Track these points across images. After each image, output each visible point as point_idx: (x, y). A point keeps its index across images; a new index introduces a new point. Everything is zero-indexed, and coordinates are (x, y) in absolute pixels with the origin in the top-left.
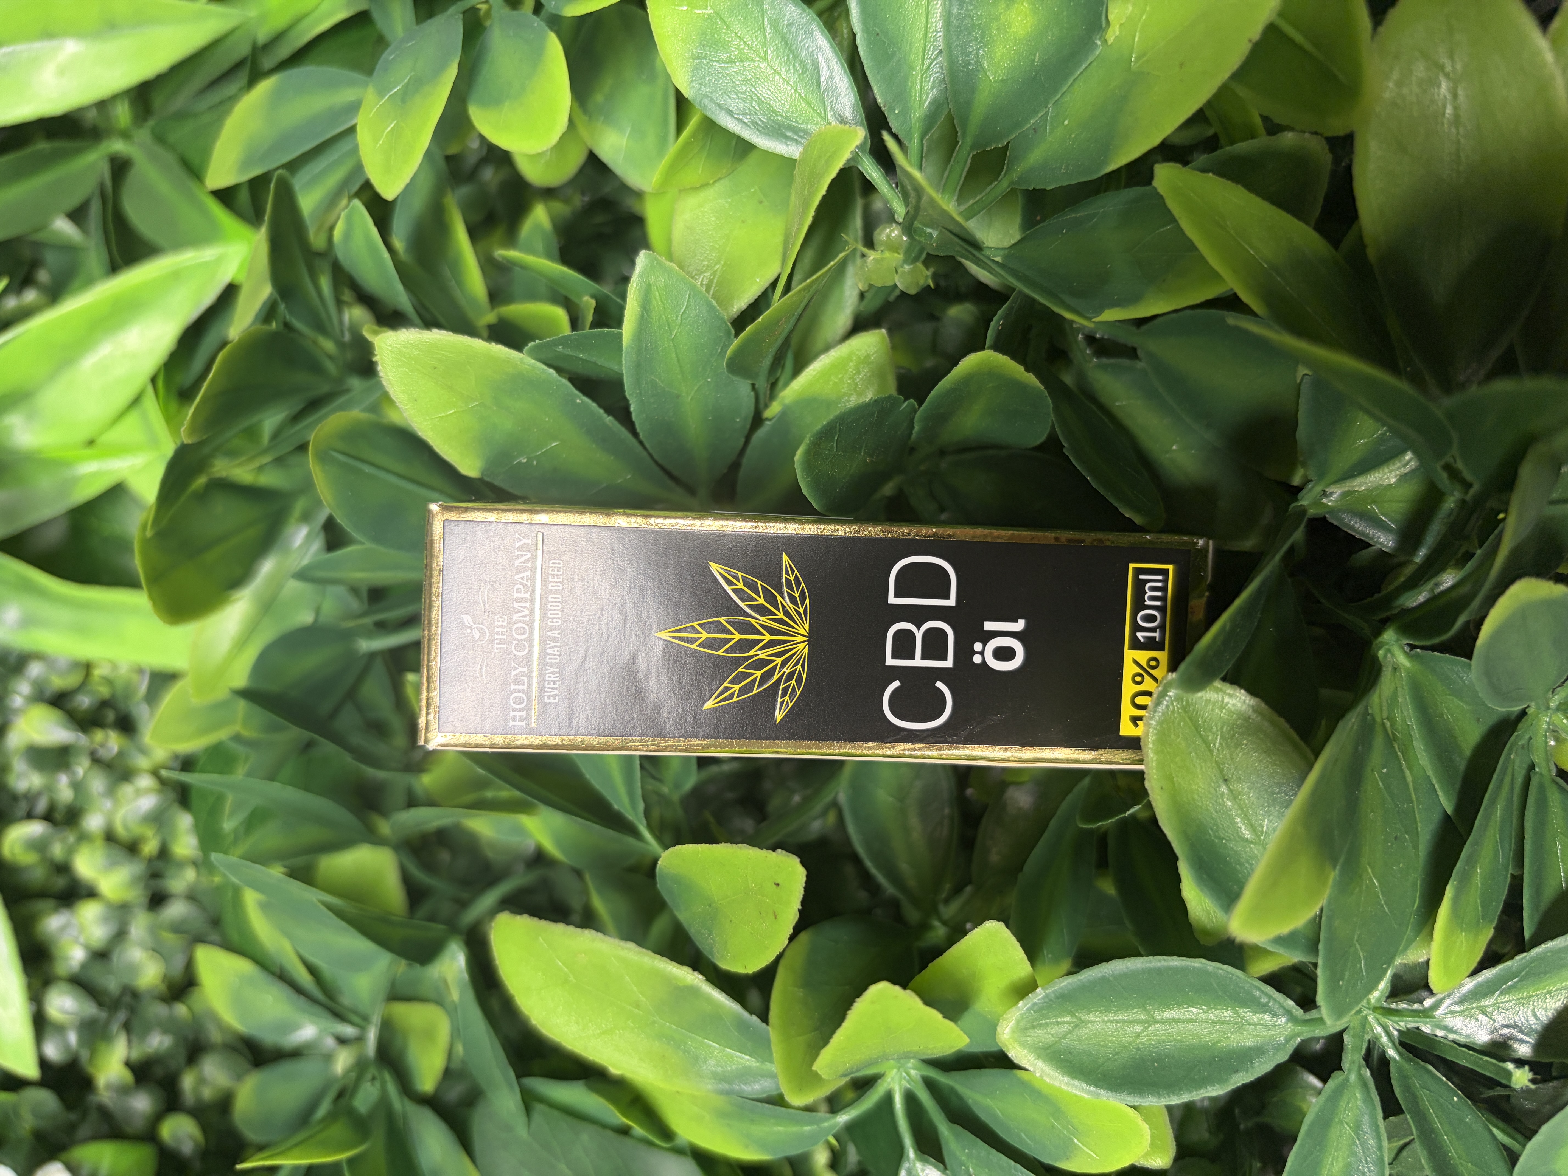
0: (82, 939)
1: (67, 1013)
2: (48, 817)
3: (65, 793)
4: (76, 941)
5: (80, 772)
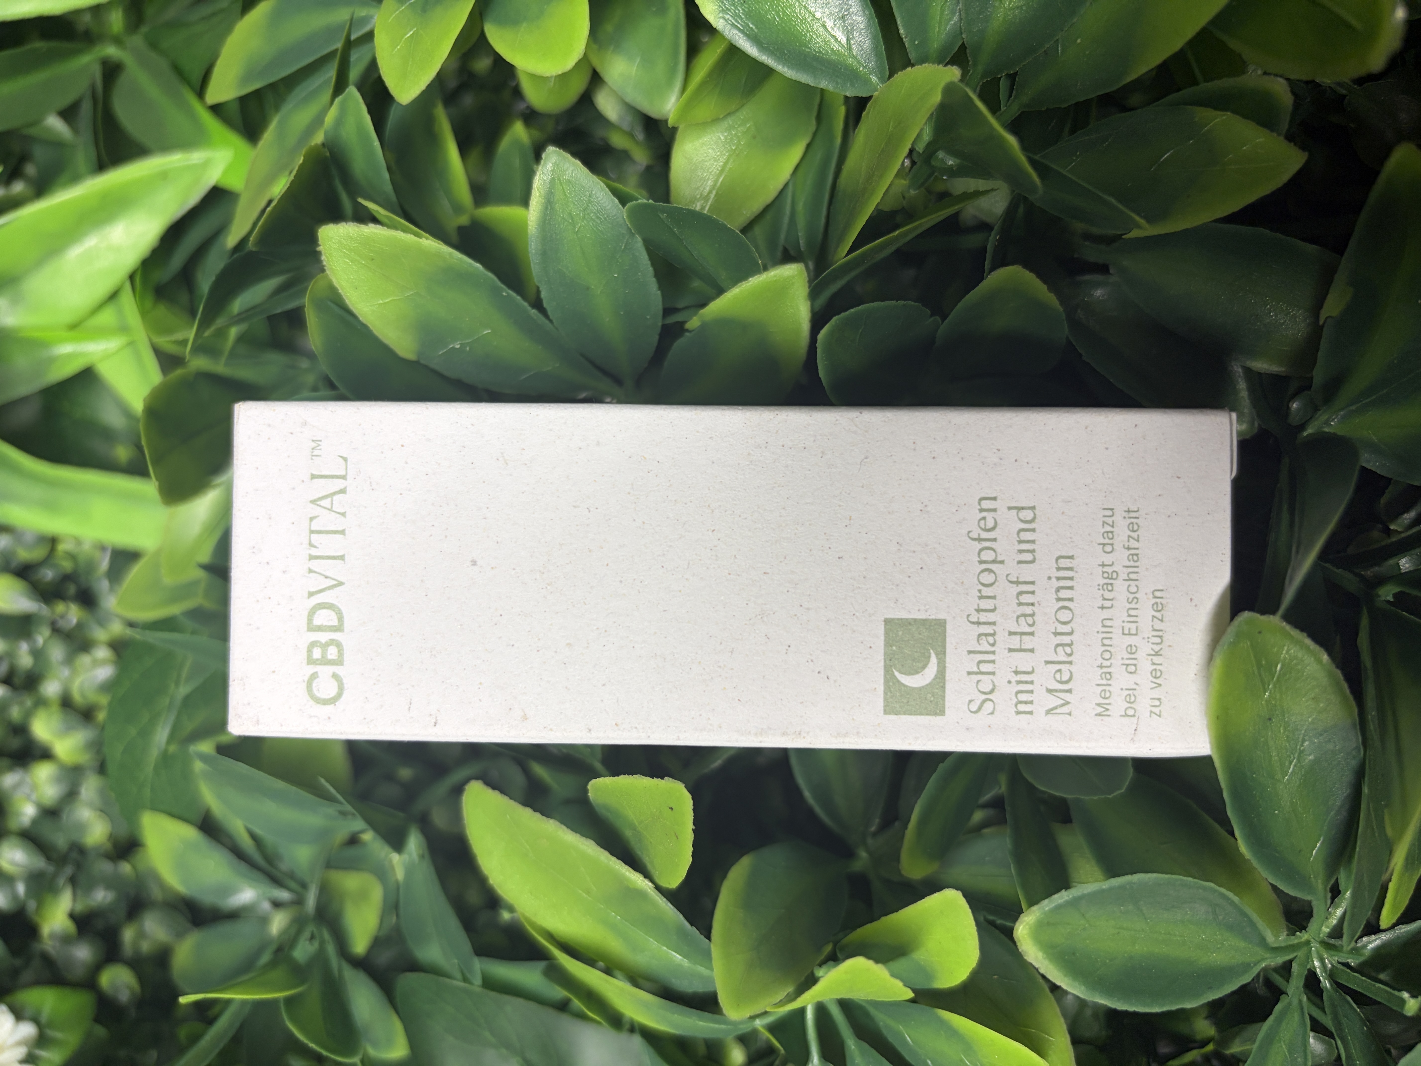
0: (34, 797)
1: (17, 865)
2: (8, 681)
3: (25, 660)
4: (28, 798)
5: (40, 640)
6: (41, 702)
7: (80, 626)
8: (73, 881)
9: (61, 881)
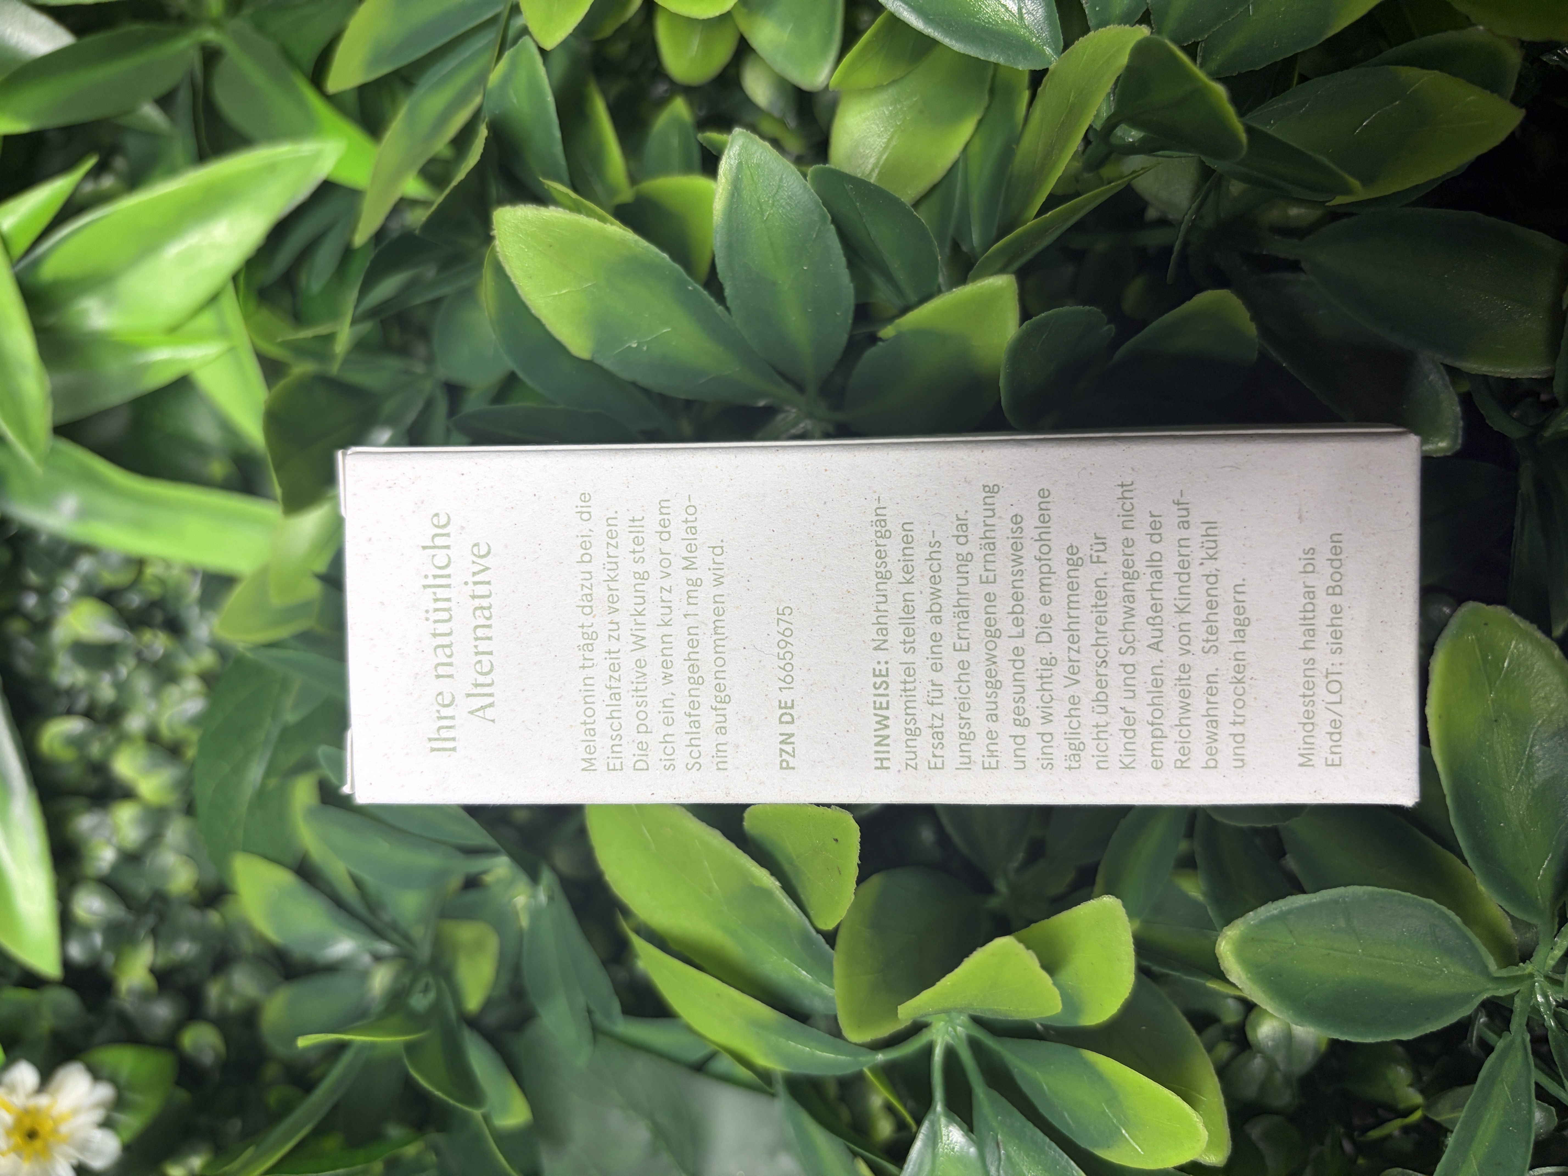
0: (115, 840)
1: (94, 914)
2: (89, 714)
3: (106, 692)
4: (109, 842)
5: (124, 671)
7: (167, 656)
8: (155, 933)
9: (142, 933)
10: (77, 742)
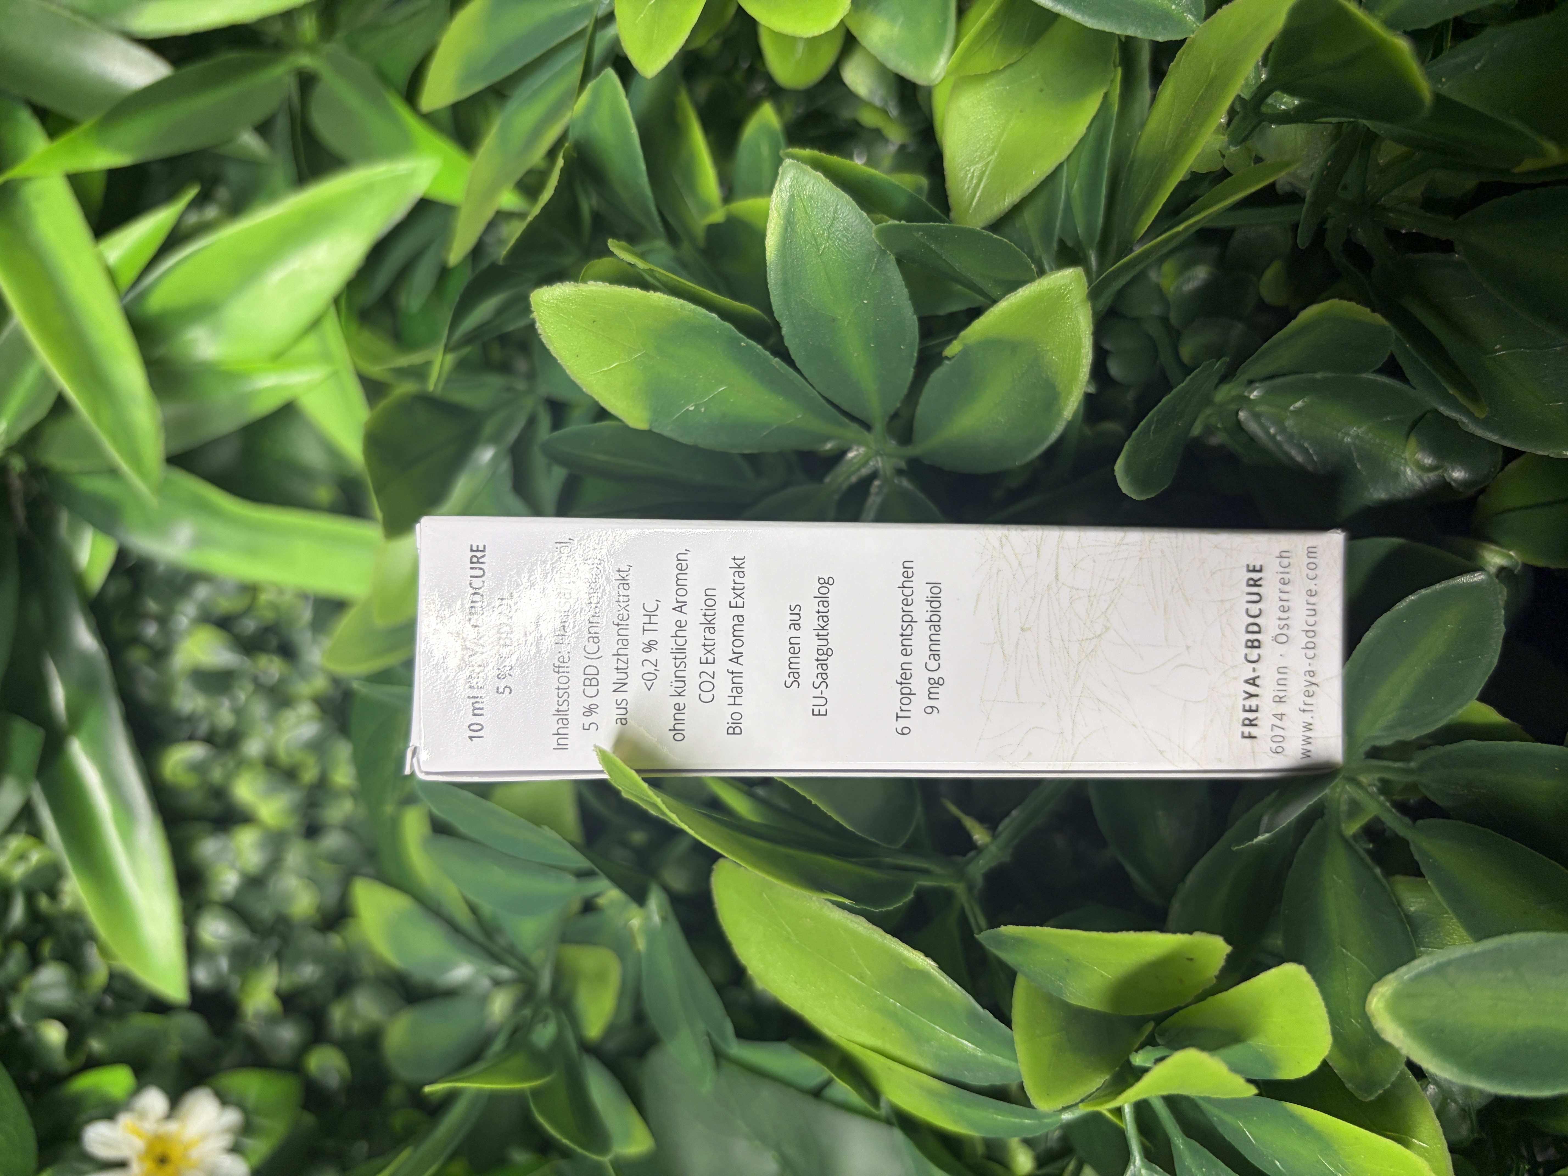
0: (238, 865)
1: (221, 938)
2: (209, 739)
3: (225, 717)
4: (232, 866)
5: (241, 697)
6: (242, 763)
7: (282, 681)
8: (279, 956)
9: (267, 956)
10: (198, 768)
